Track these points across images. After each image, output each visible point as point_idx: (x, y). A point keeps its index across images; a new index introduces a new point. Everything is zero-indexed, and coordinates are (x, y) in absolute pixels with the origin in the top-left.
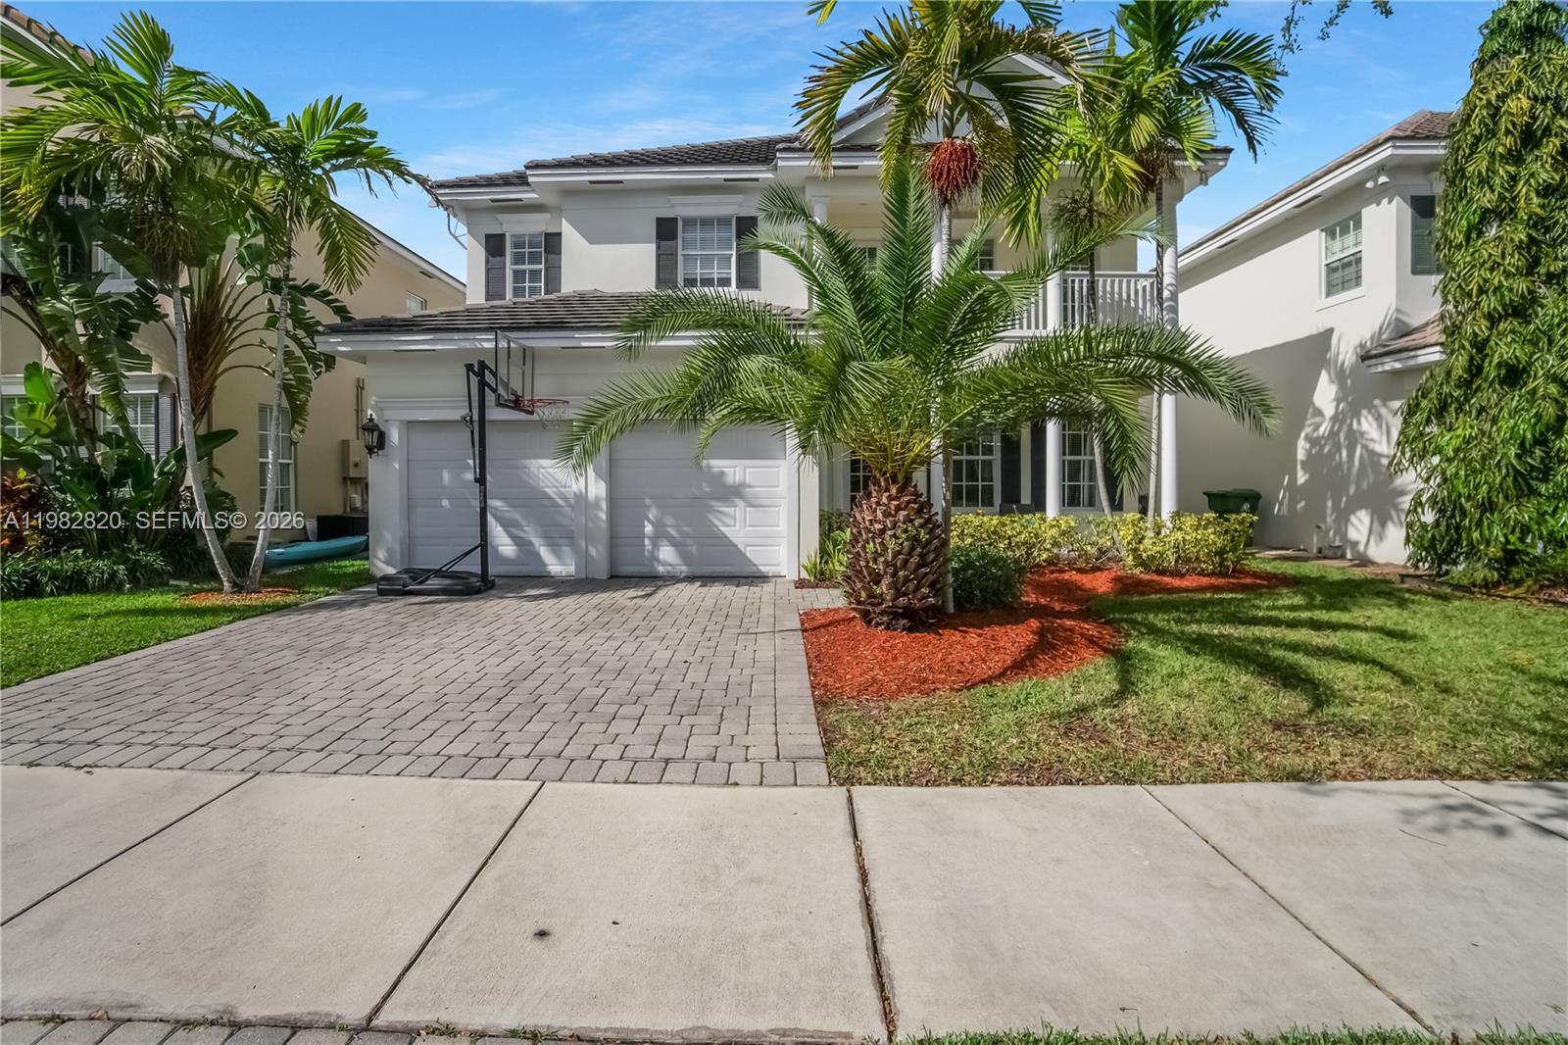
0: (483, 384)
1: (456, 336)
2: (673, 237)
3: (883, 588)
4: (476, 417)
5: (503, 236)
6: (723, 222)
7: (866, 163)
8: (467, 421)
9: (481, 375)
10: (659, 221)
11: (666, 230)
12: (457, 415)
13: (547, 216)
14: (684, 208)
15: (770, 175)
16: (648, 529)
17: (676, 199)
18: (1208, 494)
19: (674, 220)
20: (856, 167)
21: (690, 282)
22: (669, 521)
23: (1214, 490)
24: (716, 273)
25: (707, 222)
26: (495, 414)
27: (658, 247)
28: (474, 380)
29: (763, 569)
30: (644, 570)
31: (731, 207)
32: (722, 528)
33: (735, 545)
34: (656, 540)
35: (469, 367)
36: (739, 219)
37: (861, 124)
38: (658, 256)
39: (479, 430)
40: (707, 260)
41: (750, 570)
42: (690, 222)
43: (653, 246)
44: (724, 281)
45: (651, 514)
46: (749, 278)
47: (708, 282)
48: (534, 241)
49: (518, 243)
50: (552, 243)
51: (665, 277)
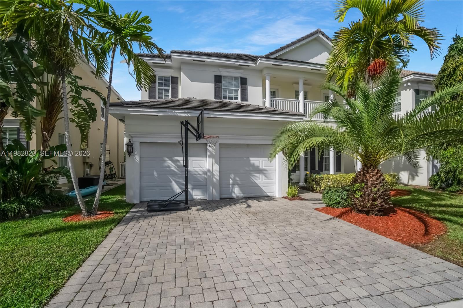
0: (187, 129)
2: (221, 82)
4: (184, 141)
5: (155, 76)
6: (236, 78)
7: (285, 64)
8: (180, 143)
10: (216, 76)
11: (218, 79)
12: (177, 141)
13: (172, 70)
14: (224, 73)
15: (254, 65)
16: (231, 182)
17: (221, 69)
19: (221, 76)
20: (281, 65)
21: (225, 98)
22: (238, 179)
24: (233, 95)
25: (231, 78)
27: (215, 85)
29: (269, 194)
30: (230, 196)
31: (239, 74)
32: (255, 181)
33: (259, 187)
34: (233, 184)
35: (182, 123)
36: (241, 78)
37: (282, 52)
38: (215, 88)
39: (185, 146)
40: (231, 91)
41: (265, 195)
42: (226, 77)
43: (214, 84)
44: (236, 98)
45: (232, 176)
46: (244, 97)
47: (231, 98)
48: (167, 79)
49: (161, 79)
50: (175, 81)
51: (217, 95)
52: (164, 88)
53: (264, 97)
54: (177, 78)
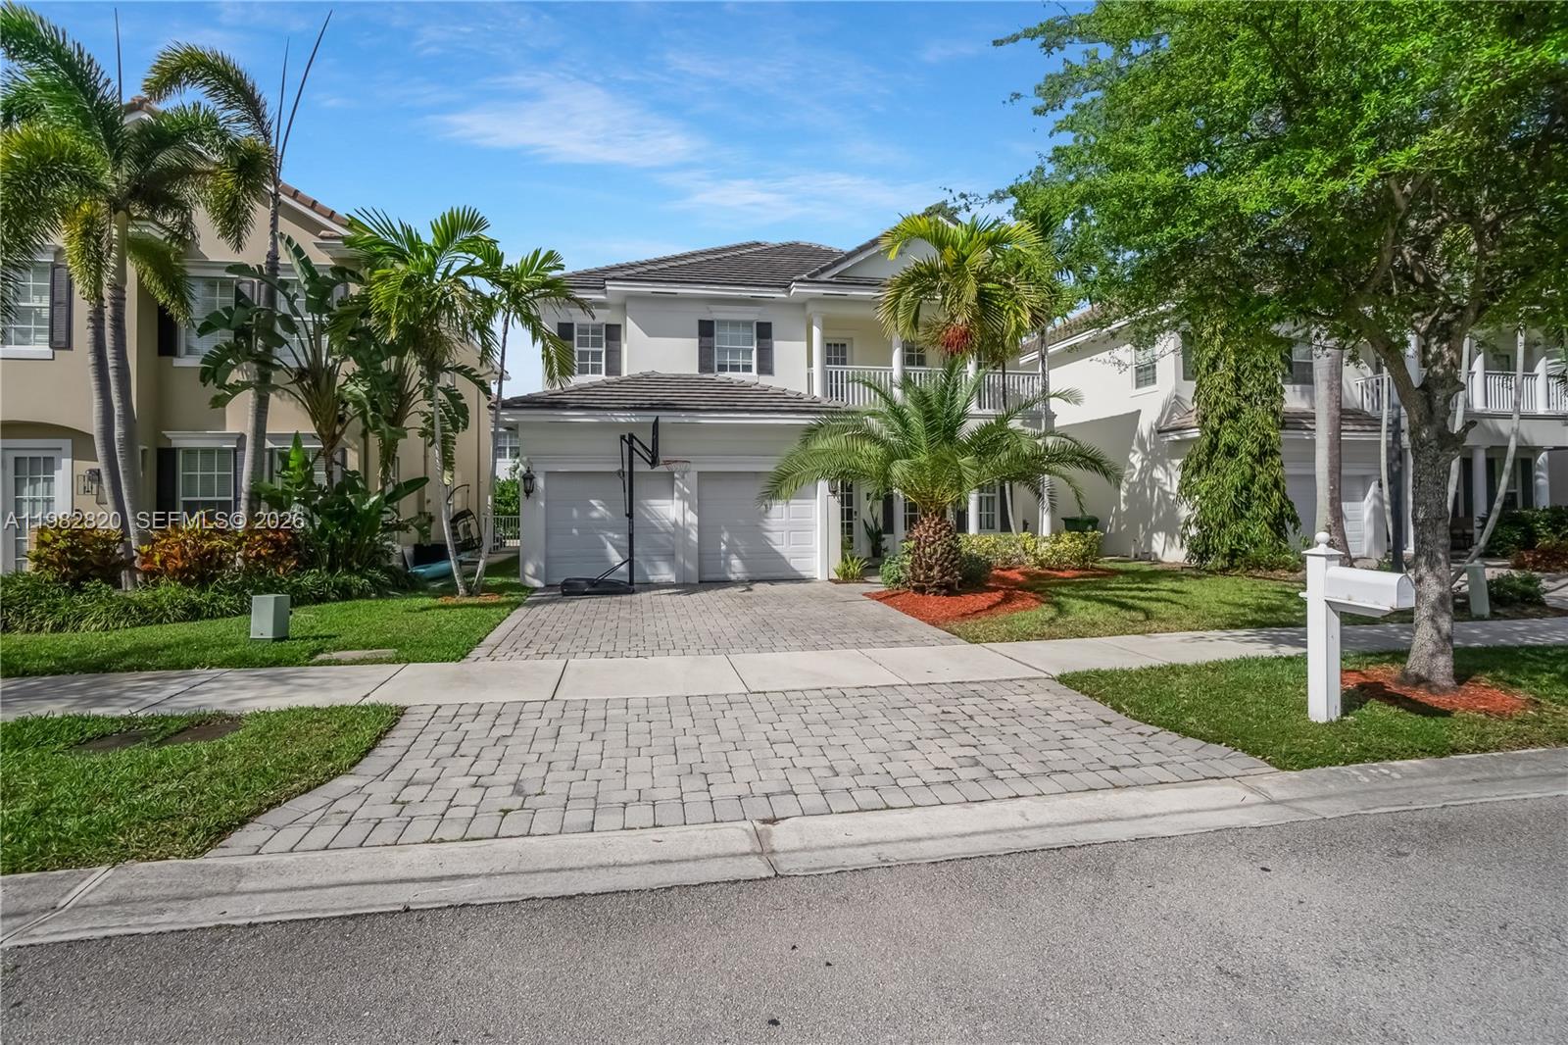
0: (631, 449)
2: (712, 335)
5: (572, 324)
6: (748, 324)
7: (853, 293)
9: (630, 443)
10: (701, 322)
11: (706, 329)
13: (608, 311)
14: (718, 314)
15: (784, 296)
16: (723, 547)
17: (713, 307)
18: (1065, 520)
19: (712, 322)
20: (846, 295)
21: (722, 368)
22: (737, 542)
23: (1069, 516)
24: (741, 362)
25: (735, 324)
27: (700, 342)
29: (804, 573)
30: (720, 577)
31: (754, 315)
32: (773, 546)
33: (783, 558)
34: (728, 553)
35: (623, 437)
36: (759, 324)
37: (848, 264)
38: (700, 348)
39: (630, 477)
40: (734, 353)
41: (792, 575)
42: (723, 323)
43: (697, 340)
44: (747, 368)
45: (725, 537)
46: (766, 367)
47: (735, 368)
48: (596, 330)
49: (583, 330)
50: (613, 333)
51: (705, 365)
52: (590, 349)
53: (810, 364)
54: (619, 326)
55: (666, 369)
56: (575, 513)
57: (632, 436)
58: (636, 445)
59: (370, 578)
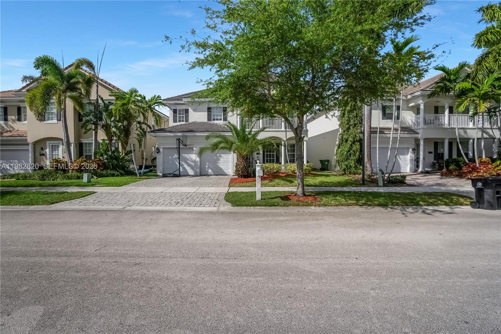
0: (179, 142)
1: (173, 133)
2: (211, 111)
3: (240, 172)
4: (178, 147)
5: (176, 110)
6: (220, 108)
8: (177, 148)
9: (179, 140)
11: (209, 109)
13: (185, 106)
14: (213, 105)
16: (207, 167)
17: (211, 104)
18: (320, 161)
21: (214, 120)
22: (210, 165)
24: (219, 118)
25: (217, 108)
26: (181, 146)
28: (178, 141)
29: (226, 173)
30: (206, 174)
31: (222, 105)
32: (219, 166)
33: (222, 169)
34: (208, 168)
35: (177, 139)
36: (223, 108)
38: (208, 115)
39: (179, 149)
40: (217, 115)
41: (224, 174)
42: (214, 108)
43: (207, 113)
44: (221, 120)
45: (207, 164)
46: (225, 119)
47: (217, 120)
48: (183, 110)
49: (180, 111)
50: (187, 111)
51: (209, 119)
52: (181, 116)
53: (237, 118)
54: (188, 109)
55: (199, 120)
56: (170, 158)
57: (179, 139)
58: (180, 141)
59: (120, 172)
